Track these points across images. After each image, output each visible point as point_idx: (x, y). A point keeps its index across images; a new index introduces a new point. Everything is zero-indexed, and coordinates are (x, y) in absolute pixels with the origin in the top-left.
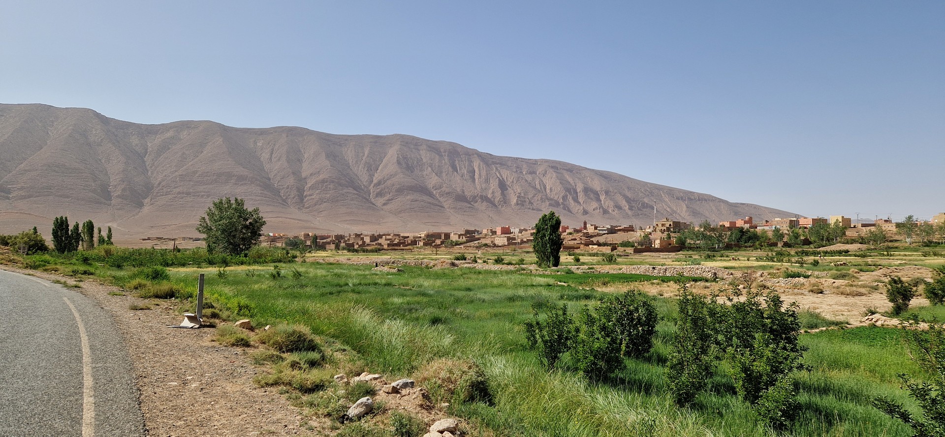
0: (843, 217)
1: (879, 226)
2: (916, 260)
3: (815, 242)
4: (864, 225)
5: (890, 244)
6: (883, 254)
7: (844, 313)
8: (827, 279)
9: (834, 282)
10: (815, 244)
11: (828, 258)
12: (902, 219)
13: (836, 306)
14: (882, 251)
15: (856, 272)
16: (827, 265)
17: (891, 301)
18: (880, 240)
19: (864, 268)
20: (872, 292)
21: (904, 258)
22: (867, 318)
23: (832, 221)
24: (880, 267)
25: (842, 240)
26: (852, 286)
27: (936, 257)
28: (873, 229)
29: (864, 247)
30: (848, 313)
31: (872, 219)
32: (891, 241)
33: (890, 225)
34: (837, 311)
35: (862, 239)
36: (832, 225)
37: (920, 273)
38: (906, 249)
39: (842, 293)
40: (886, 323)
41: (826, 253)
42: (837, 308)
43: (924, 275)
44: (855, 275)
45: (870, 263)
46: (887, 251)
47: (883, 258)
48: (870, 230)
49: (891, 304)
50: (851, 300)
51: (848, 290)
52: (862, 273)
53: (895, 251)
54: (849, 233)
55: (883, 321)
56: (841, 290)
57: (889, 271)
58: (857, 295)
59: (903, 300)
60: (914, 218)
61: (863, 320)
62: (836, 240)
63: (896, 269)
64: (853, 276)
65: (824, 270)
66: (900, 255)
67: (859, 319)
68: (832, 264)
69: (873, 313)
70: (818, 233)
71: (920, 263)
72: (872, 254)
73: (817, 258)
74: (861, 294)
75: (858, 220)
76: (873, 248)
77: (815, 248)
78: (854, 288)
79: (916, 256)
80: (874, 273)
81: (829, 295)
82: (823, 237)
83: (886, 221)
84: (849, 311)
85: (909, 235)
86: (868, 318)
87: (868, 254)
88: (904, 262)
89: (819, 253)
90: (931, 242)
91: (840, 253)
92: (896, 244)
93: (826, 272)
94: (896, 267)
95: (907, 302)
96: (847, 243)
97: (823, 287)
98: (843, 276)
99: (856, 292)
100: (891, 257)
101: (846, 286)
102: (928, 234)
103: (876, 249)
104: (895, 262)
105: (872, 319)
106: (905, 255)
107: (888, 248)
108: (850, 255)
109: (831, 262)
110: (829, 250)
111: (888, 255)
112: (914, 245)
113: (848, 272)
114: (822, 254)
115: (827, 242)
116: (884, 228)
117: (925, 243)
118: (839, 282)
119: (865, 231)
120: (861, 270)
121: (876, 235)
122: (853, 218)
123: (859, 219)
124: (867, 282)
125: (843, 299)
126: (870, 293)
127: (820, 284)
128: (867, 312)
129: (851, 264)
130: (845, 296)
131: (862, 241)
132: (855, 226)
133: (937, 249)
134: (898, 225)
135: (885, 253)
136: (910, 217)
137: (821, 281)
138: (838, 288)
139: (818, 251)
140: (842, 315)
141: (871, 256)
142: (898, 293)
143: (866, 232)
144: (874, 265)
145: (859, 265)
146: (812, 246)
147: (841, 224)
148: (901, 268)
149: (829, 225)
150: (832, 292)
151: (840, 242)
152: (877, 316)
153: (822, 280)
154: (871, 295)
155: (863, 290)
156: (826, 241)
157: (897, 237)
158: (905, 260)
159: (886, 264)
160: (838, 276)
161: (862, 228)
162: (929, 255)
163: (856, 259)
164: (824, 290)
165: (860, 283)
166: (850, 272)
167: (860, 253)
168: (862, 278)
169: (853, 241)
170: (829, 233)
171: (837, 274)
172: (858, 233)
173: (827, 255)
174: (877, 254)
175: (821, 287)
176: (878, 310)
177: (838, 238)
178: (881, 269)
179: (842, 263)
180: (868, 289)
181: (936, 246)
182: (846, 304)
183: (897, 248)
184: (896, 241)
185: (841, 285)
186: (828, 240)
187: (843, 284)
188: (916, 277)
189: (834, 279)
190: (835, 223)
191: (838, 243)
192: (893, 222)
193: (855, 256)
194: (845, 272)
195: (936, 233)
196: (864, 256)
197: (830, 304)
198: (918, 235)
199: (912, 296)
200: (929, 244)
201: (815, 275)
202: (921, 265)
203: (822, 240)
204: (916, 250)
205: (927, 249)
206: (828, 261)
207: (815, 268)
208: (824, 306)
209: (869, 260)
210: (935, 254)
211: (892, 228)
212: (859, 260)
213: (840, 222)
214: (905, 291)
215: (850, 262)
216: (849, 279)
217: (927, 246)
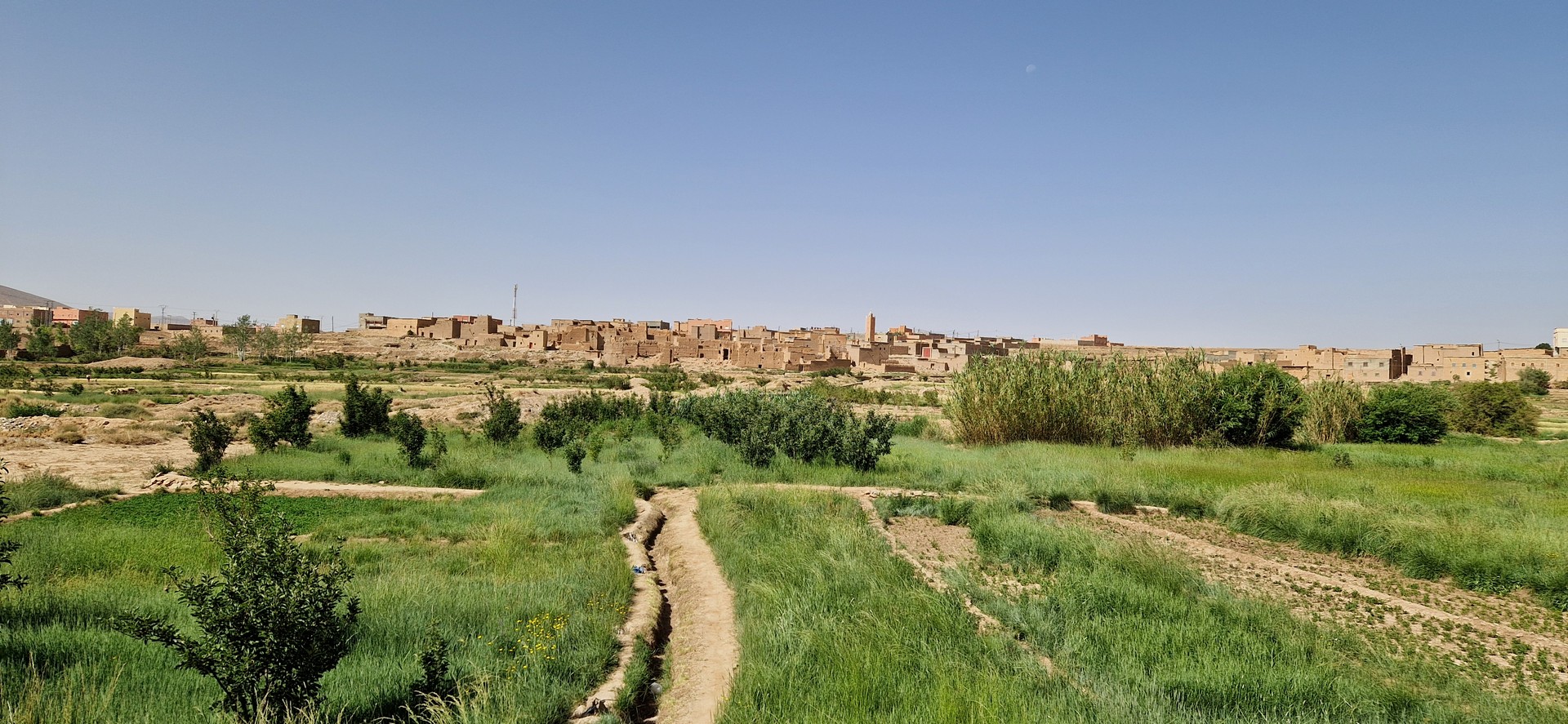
0: (137, 311)
1: (196, 329)
2: (248, 385)
3: (82, 352)
4: (172, 327)
5: (212, 360)
6: (200, 375)
7: (114, 475)
8: (93, 418)
9: (107, 423)
10: (82, 355)
11: (104, 381)
12: (232, 320)
13: (104, 463)
14: (199, 371)
15: (149, 405)
16: (100, 393)
17: (196, 449)
18: (197, 353)
19: (164, 397)
20: (171, 437)
21: (232, 381)
22: (153, 480)
23: (116, 317)
24: (189, 396)
25: (133, 350)
26: (137, 427)
27: (277, 381)
28: (186, 333)
29: (170, 363)
30: (121, 475)
31: (187, 317)
32: (214, 355)
33: (215, 328)
34: (103, 473)
35: (168, 349)
36: (116, 323)
37: (252, 405)
38: (235, 368)
39: (118, 441)
40: (185, 486)
41: (100, 372)
42: (104, 466)
43: (256, 408)
44: (146, 409)
45: (176, 389)
46: (206, 371)
47: (198, 381)
48: (182, 336)
49: (197, 455)
50: (132, 451)
51: (129, 435)
52: (160, 407)
53: (219, 371)
54: (146, 339)
55: (180, 483)
56: (117, 435)
57: (205, 402)
58: (144, 443)
59: (215, 448)
60: (252, 321)
61: (146, 485)
62: (122, 349)
63: (215, 399)
64: (144, 412)
65: (92, 402)
66: (225, 377)
67: (141, 484)
68: (109, 391)
69: (164, 471)
70: (88, 337)
71: (253, 389)
72: (182, 375)
73: (82, 381)
74: (150, 442)
75: (163, 318)
76: (184, 364)
77: (81, 362)
78: (141, 432)
79: (250, 378)
80: (179, 406)
81: (93, 446)
82: (98, 343)
83: (209, 322)
84: (125, 471)
85: (242, 347)
86: (156, 481)
87: (176, 374)
88: (229, 387)
89: (88, 371)
90: (272, 358)
91: (126, 372)
92: (222, 360)
93: (95, 405)
94: (215, 396)
95: (221, 451)
96: (142, 355)
97: (85, 432)
98: (125, 412)
99: (143, 437)
100: (213, 381)
101: (128, 428)
102: (270, 345)
103: (188, 366)
104: (215, 389)
105: (163, 481)
106: (234, 377)
107: (209, 366)
108: (144, 377)
109: (106, 388)
110: (106, 367)
111: (207, 377)
112: (248, 361)
113: (134, 404)
114: (93, 373)
115: (104, 353)
116: (204, 334)
117: (265, 358)
118: (116, 422)
119: (173, 337)
120: (159, 402)
121: (191, 343)
122: (155, 314)
123: (165, 315)
124: (165, 421)
125: (118, 451)
126: (166, 439)
127: (80, 426)
128: (155, 471)
129: (143, 391)
130: (123, 445)
131: (167, 352)
132: (156, 328)
133: (281, 369)
134: (227, 330)
135: (203, 373)
136: (245, 319)
137: (83, 422)
138: (113, 431)
139: (87, 368)
140: (112, 478)
141: (179, 378)
142: (208, 436)
143: (176, 338)
144: (182, 393)
145: (159, 393)
146: (75, 359)
147: (132, 323)
148: (223, 397)
149: (111, 323)
150: (100, 440)
151: (129, 354)
152: (171, 475)
153: (86, 420)
154: (167, 442)
155: (156, 435)
156: (102, 351)
157: (223, 349)
158: (232, 385)
159: (201, 392)
160: (115, 413)
161: (168, 331)
162: (269, 378)
163: (153, 383)
164: (86, 437)
165: (153, 423)
166: (139, 405)
167: (162, 373)
168: (158, 414)
169: (151, 353)
170: (110, 338)
171: (113, 408)
172: (160, 340)
173: (102, 375)
174: (189, 375)
175: (80, 432)
176: (174, 465)
177: (125, 347)
178: (191, 399)
179: (126, 389)
180: (165, 432)
181: (279, 365)
182: (122, 460)
183: (222, 365)
184: (222, 354)
185: (119, 427)
186: (107, 349)
187: (123, 425)
188: (243, 410)
189: (108, 417)
190: (122, 320)
191: (124, 354)
192: (219, 324)
193: (153, 377)
194: (130, 404)
195: (282, 345)
196: (168, 378)
197: (93, 460)
198: (255, 346)
199: (230, 439)
200: (269, 361)
201: (73, 411)
202: (254, 393)
203: (96, 349)
204: (250, 370)
205: (266, 368)
206: (102, 386)
207: (75, 398)
208: (80, 465)
209: (175, 385)
210: (277, 377)
211: (217, 334)
212: (159, 384)
213: (131, 319)
214: (219, 432)
215: (143, 388)
216: (135, 417)
217: (267, 363)
